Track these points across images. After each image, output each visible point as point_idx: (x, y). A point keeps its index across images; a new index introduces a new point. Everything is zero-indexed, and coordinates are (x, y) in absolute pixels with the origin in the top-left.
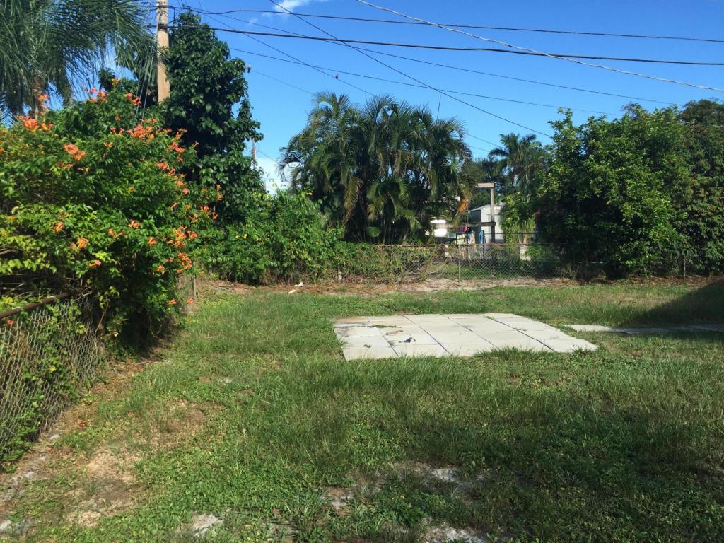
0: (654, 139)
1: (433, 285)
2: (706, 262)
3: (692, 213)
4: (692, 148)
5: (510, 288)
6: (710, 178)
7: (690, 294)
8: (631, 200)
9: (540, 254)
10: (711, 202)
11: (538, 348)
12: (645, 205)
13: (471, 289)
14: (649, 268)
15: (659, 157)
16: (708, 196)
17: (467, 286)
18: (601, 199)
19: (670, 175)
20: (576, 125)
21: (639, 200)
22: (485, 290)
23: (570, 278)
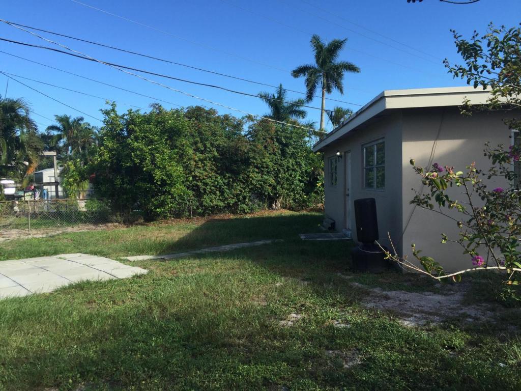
0: (171, 128)
1: (5, 236)
2: (204, 208)
3: (194, 177)
4: (193, 136)
5: (75, 233)
6: (204, 155)
7: (197, 229)
8: (159, 168)
9: (96, 206)
10: (205, 170)
11: (106, 278)
12: (168, 172)
13: (41, 236)
14: (170, 213)
15: (174, 140)
16: (203, 167)
17: (37, 234)
18: (139, 166)
19: (181, 152)
20: (120, 114)
21: (165, 168)
22: (53, 236)
23: (119, 223)
